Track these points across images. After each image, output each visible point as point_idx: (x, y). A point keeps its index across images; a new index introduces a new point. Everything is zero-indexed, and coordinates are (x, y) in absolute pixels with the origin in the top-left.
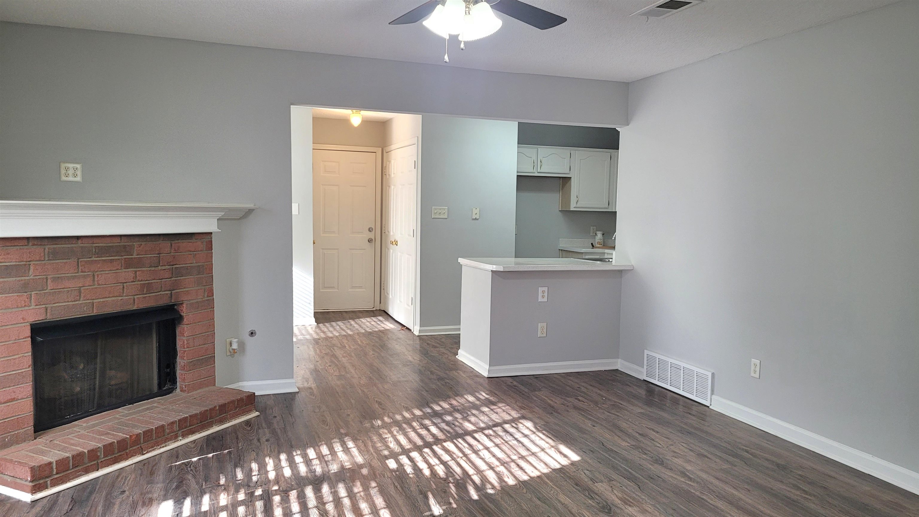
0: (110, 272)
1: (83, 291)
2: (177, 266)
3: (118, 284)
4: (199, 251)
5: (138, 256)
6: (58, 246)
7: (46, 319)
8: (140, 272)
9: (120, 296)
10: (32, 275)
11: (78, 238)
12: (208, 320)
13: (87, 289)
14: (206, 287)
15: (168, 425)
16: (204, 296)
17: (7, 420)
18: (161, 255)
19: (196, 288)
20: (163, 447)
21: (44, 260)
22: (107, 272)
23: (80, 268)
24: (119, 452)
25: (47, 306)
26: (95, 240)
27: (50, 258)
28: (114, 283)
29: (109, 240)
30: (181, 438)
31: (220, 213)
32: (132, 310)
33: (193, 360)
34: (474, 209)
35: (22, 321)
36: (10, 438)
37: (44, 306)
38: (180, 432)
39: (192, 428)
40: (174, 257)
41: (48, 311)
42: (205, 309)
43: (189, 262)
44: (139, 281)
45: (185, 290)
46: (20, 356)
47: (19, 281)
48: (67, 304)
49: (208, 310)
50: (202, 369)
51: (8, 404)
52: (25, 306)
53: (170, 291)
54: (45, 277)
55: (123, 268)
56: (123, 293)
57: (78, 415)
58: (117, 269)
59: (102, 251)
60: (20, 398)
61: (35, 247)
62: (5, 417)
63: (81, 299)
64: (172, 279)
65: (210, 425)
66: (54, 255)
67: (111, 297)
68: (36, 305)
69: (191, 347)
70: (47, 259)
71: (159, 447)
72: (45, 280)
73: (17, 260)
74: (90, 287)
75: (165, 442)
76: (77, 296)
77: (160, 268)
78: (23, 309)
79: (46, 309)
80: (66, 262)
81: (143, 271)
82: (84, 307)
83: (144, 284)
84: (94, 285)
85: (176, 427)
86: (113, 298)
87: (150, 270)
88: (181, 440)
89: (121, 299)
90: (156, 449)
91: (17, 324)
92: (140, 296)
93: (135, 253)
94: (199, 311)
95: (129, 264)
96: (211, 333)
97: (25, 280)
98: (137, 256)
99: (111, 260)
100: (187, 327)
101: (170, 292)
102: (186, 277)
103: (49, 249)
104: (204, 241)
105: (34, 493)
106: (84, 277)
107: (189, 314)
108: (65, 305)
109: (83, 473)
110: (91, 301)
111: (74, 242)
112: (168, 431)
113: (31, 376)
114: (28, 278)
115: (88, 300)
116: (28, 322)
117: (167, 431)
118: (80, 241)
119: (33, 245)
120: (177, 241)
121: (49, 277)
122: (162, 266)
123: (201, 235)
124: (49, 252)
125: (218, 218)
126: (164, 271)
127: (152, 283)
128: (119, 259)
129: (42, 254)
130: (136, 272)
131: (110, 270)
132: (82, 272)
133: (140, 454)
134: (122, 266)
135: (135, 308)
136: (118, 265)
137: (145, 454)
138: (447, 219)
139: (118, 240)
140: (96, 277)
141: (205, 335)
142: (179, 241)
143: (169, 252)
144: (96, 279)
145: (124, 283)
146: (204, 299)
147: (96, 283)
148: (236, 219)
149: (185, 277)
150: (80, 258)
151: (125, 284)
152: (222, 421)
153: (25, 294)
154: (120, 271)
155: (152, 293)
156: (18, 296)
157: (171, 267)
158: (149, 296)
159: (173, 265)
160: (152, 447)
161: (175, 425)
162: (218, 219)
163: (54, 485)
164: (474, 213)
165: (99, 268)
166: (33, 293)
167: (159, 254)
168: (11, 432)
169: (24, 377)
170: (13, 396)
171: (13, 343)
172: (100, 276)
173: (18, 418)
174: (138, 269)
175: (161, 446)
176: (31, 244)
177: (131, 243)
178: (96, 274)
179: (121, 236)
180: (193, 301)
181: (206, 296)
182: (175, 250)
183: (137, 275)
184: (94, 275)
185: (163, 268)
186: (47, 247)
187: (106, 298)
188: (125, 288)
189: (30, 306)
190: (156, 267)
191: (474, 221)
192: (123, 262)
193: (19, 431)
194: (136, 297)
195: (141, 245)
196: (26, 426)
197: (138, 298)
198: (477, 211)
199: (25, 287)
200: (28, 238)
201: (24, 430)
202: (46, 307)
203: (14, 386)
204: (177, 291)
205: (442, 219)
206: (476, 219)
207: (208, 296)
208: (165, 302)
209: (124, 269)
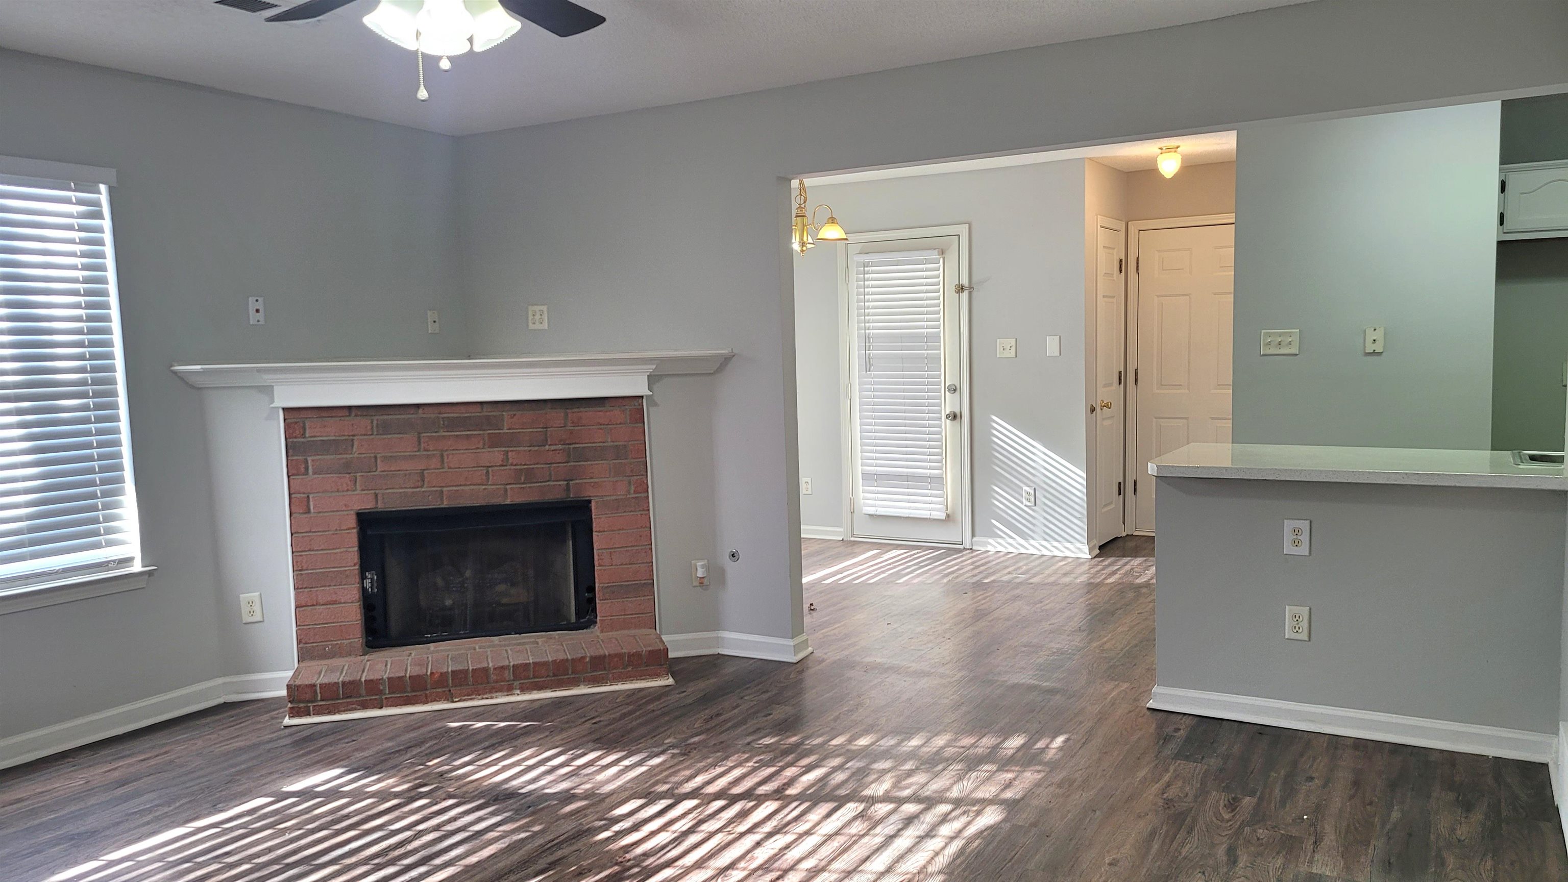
0: (467, 451)
1: (426, 475)
2: (577, 446)
3: (479, 468)
4: (616, 424)
5: (511, 431)
6: (390, 417)
7: (376, 508)
8: (514, 453)
9: (483, 485)
10: (356, 452)
11: (418, 406)
12: (638, 528)
13: (433, 473)
14: (632, 478)
15: (495, 669)
16: (629, 493)
17: (326, 625)
18: (549, 429)
19: (615, 479)
20: (487, 698)
21: (372, 435)
22: (462, 452)
23: (422, 445)
24: (413, 691)
25: (377, 492)
26: (443, 409)
27: (381, 432)
28: (474, 467)
29: (462, 409)
30: (518, 692)
31: (649, 367)
32: (504, 505)
33: (609, 585)
34: (1369, 331)
35: (344, 508)
36: (331, 648)
37: (373, 492)
38: (516, 683)
39: (539, 681)
40: (571, 433)
41: (379, 498)
42: (631, 511)
43: (600, 440)
44: (512, 465)
45: (592, 480)
46: (342, 550)
47: (339, 459)
48: (403, 490)
49: (637, 513)
50: (627, 601)
51: (328, 606)
52: (348, 490)
53: (566, 481)
54: (372, 455)
55: (486, 447)
56: (488, 479)
57: (443, 636)
58: (478, 448)
59: (452, 424)
60: (343, 601)
61: (359, 418)
62: (325, 622)
63: (425, 486)
64: (569, 464)
65: (575, 683)
66: (385, 428)
67: (469, 485)
68: (363, 490)
69: (605, 566)
70: (375, 433)
71: (480, 697)
72: (373, 460)
73: (337, 434)
74: (436, 471)
75: (491, 692)
76: (418, 481)
77: (547, 447)
78: (345, 493)
79: (376, 495)
80: (402, 438)
81: (519, 452)
82: (429, 496)
83: (521, 470)
84: (443, 468)
85: (509, 675)
86: (472, 487)
87: (529, 451)
88: (518, 695)
89: (485, 489)
90: (474, 698)
91: (337, 511)
92: (514, 486)
93: (506, 426)
94: (619, 513)
95: (495, 442)
96: (643, 547)
97: (347, 458)
98: (508, 431)
99: (467, 435)
100: (598, 536)
101: (566, 483)
102: (595, 463)
103: (377, 420)
104: (626, 409)
105: (292, 717)
106: (428, 457)
107: (601, 516)
108: (401, 493)
109: (359, 707)
110: (439, 489)
111: (412, 412)
112: (495, 678)
113: (357, 577)
114: (351, 456)
115: (434, 487)
116: (351, 510)
117: (493, 677)
118: (420, 411)
119: (356, 416)
120: (577, 410)
121: (379, 456)
122: (550, 445)
123: (620, 400)
124: (377, 424)
125: (648, 374)
126: (554, 452)
127: (533, 468)
128: (479, 434)
129: (369, 427)
130: (508, 452)
131: (466, 449)
132: (426, 450)
133: (448, 700)
134: (484, 444)
135: (508, 502)
136: (479, 442)
137: (456, 702)
138: (1296, 355)
139: (479, 409)
140: (445, 457)
141: (632, 550)
142: (582, 409)
143: (563, 425)
144: (446, 460)
145: (488, 467)
146: (628, 496)
147: (446, 465)
148: (704, 374)
149: (593, 463)
150: (422, 433)
151: (490, 469)
152: (596, 681)
153: (347, 476)
154: (483, 450)
155: (534, 483)
156: (338, 477)
157: (567, 446)
158: (530, 487)
159: (570, 444)
160: (469, 695)
161: (506, 672)
162: (648, 376)
163: (318, 713)
164: (1369, 340)
165: (450, 446)
166: (358, 475)
167: (546, 428)
168: (332, 641)
169: (347, 576)
170: (334, 598)
171: (333, 534)
172: (451, 457)
173: (341, 626)
174: (511, 449)
175: (484, 697)
176: (353, 414)
177: (498, 413)
178: (445, 454)
179: (482, 403)
180: (608, 498)
181: (632, 491)
182: (573, 422)
183: (509, 457)
184: (442, 456)
185: (553, 448)
186: (375, 418)
187: (461, 485)
188: (491, 473)
189: (354, 491)
190: (541, 446)
191: (1369, 358)
192: (486, 438)
193: (343, 641)
194: (508, 487)
195: (515, 415)
196: (351, 637)
197: (511, 488)
198: (1379, 335)
199: (347, 468)
200: (350, 408)
201: (349, 641)
202: (375, 493)
203: (335, 585)
204: (577, 481)
205: (1285, 357)
206: (1374, 353)
207: (635, 492)
208: (559, 496)
209: (489, 447)
